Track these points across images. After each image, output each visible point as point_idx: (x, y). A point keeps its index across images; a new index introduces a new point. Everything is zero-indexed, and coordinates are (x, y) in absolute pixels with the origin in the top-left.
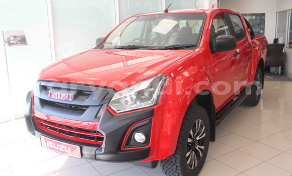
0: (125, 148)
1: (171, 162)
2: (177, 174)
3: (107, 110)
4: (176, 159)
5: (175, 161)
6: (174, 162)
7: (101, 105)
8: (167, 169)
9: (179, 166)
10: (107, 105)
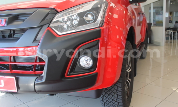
0: (69, 75)
1: (112, 92)
2: (117, 103)
3: (48, 31)
4: (117, 88)
5: (117, 90)
6: (115, 91)
7: (41, 27)
8: (107, 99)
9: (121, 94)
10: (49, 27)
